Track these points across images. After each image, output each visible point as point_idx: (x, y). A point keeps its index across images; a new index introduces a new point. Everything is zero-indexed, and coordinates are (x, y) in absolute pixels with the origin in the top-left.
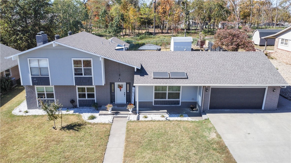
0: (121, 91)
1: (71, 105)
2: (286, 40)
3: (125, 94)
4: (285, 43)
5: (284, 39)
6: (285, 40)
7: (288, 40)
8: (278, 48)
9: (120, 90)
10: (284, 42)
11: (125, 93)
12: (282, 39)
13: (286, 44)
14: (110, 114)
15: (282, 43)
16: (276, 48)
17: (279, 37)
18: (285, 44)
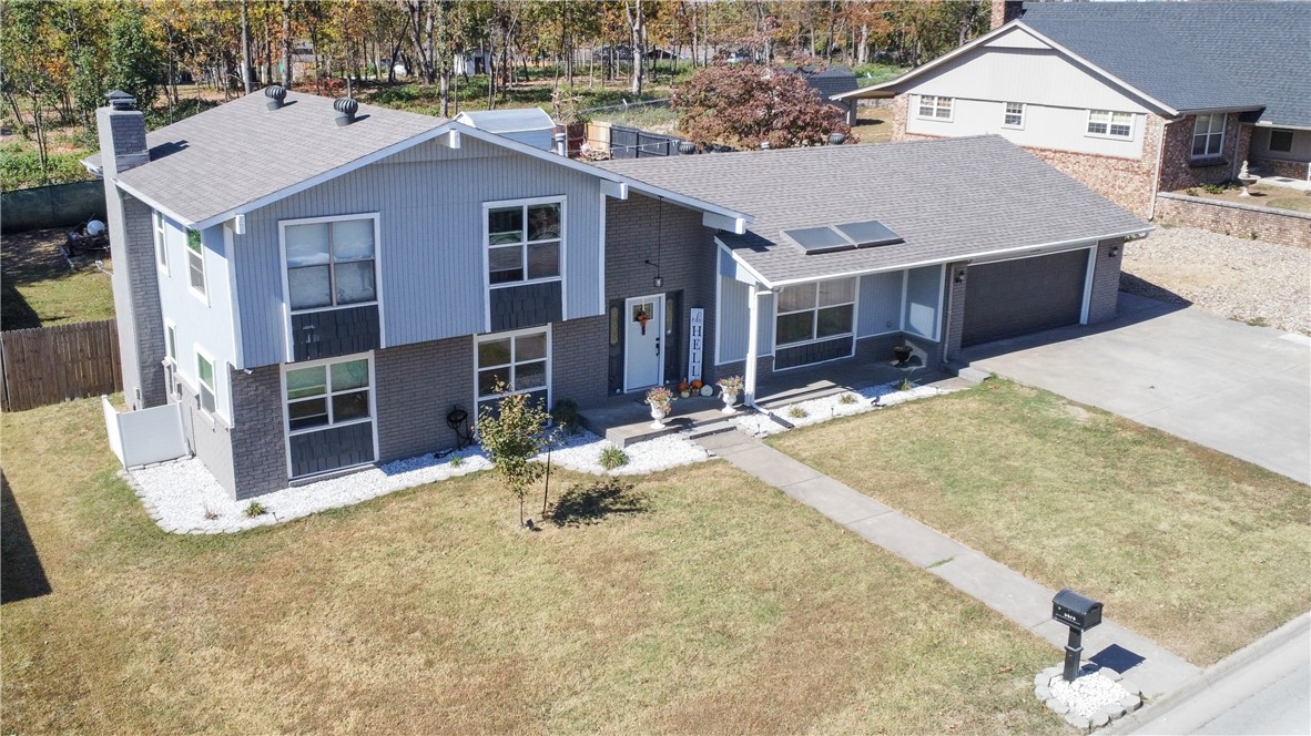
0: (643, 333)
1: (448, 434)
2: (940, 98)
3: (658, 346)
4: (938, 110)
5: (933, 97)
6: (936, 99)
7: (950, 99)
8: (908, 131)
9: (640, 330)
10: (935, 107)
11: (658, 339)
12: (923, 97)
13: (944, 113)
14: (665, 433)
15: (925, 111)
16: (902, 133)
17: (910, 91)
18: (937, 115)
